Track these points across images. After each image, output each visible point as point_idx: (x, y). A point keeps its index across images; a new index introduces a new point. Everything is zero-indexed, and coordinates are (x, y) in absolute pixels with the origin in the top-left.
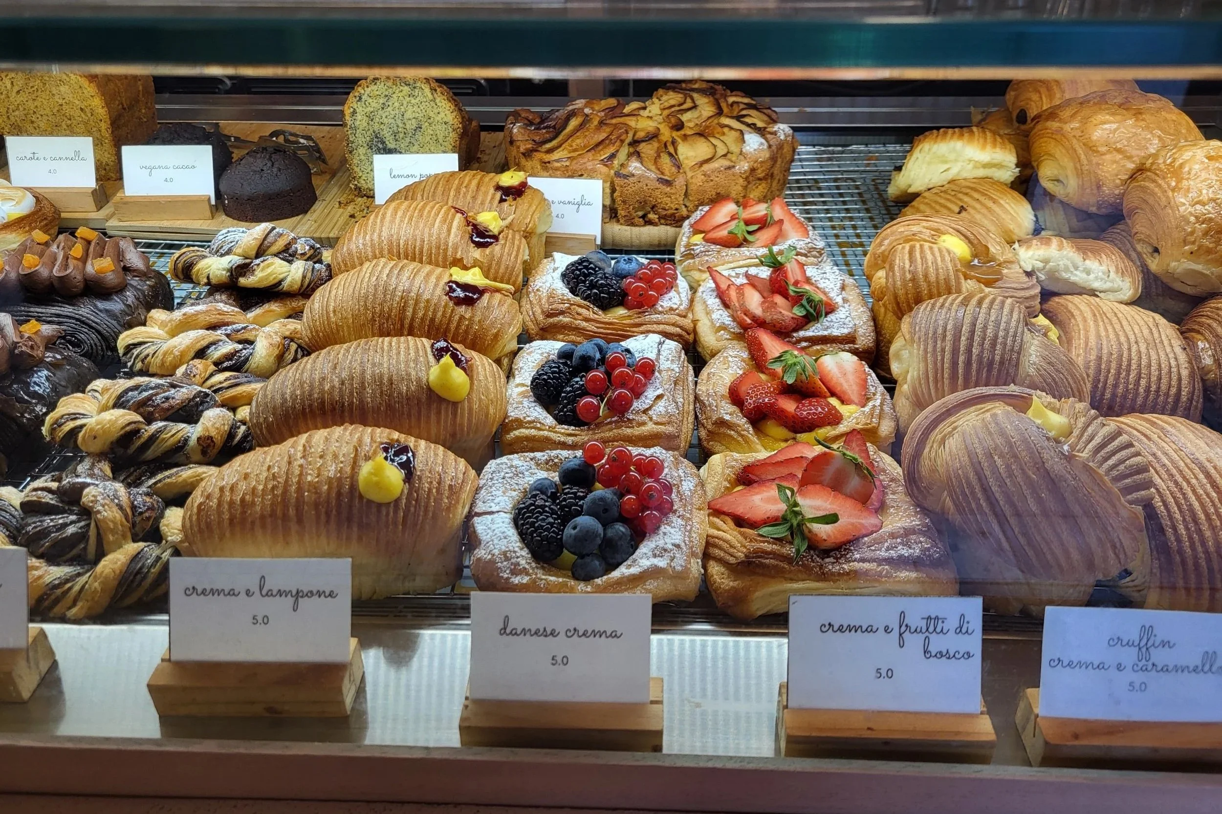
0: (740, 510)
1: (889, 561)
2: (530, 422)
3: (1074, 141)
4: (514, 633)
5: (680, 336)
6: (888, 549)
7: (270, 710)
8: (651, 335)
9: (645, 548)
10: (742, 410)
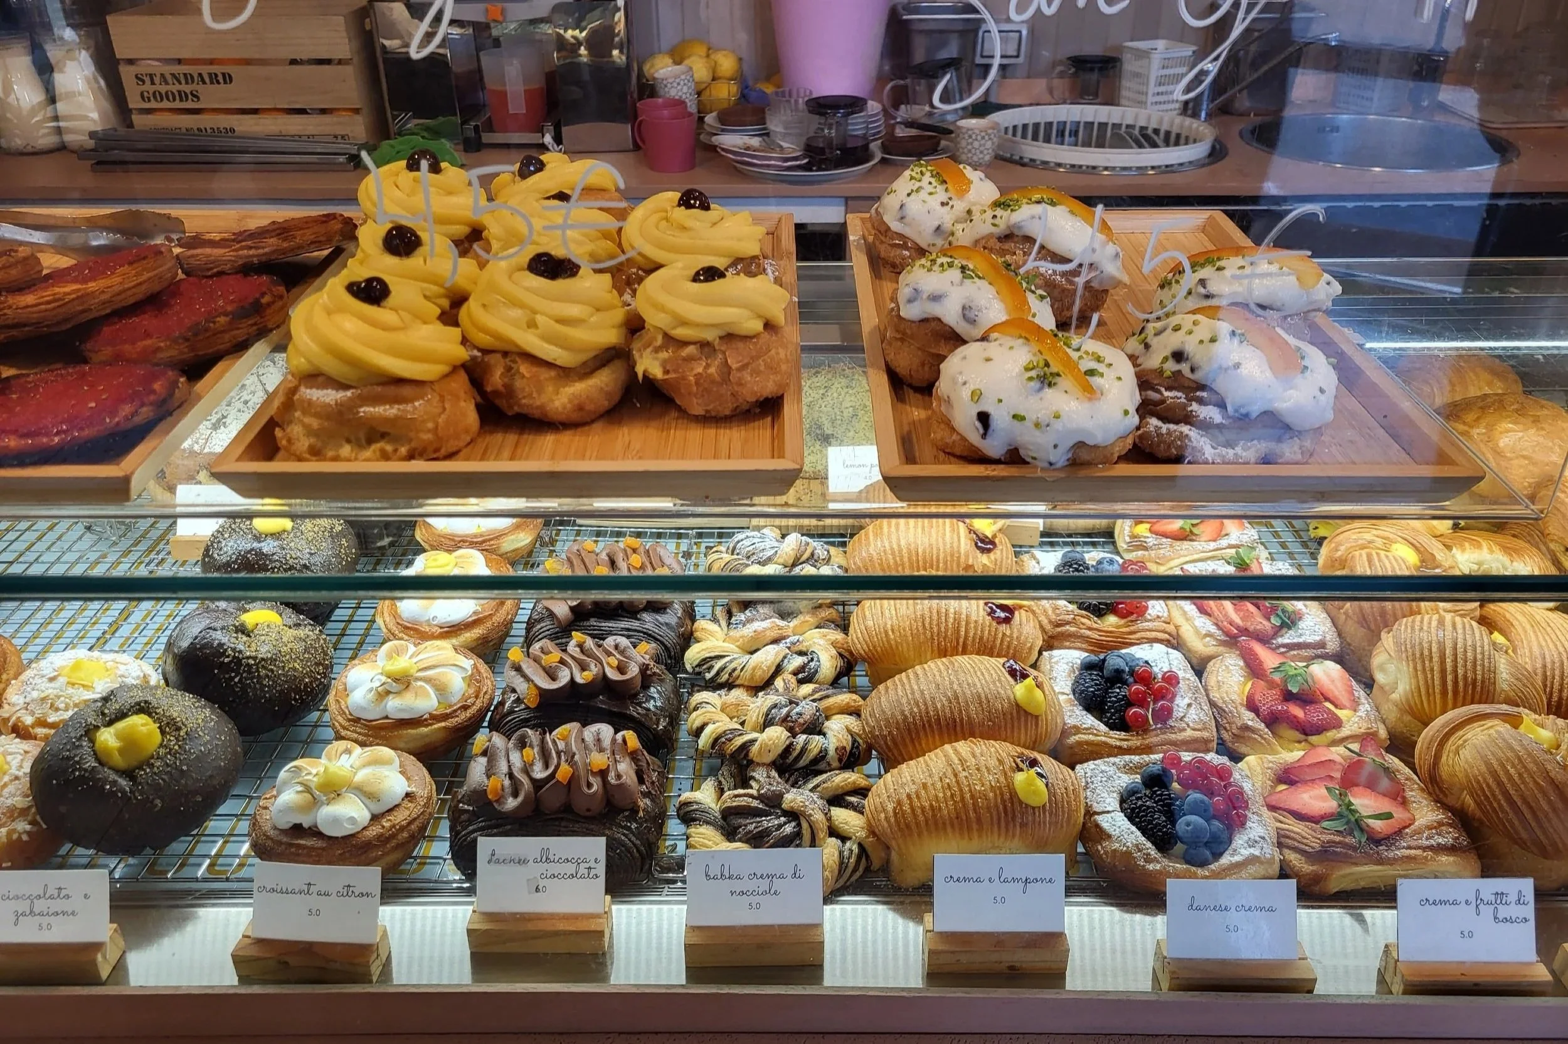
0: (1295, 807)
1: (1431, 848)
2: (1087, 729)
3: (1482, 445)
4: (1198, 909)
5: (1168, 641)
6: (1427, 839)
7: (1012, 968)
8: (1156, 645)
9: (1239, 841)
10: (1258, 715)
